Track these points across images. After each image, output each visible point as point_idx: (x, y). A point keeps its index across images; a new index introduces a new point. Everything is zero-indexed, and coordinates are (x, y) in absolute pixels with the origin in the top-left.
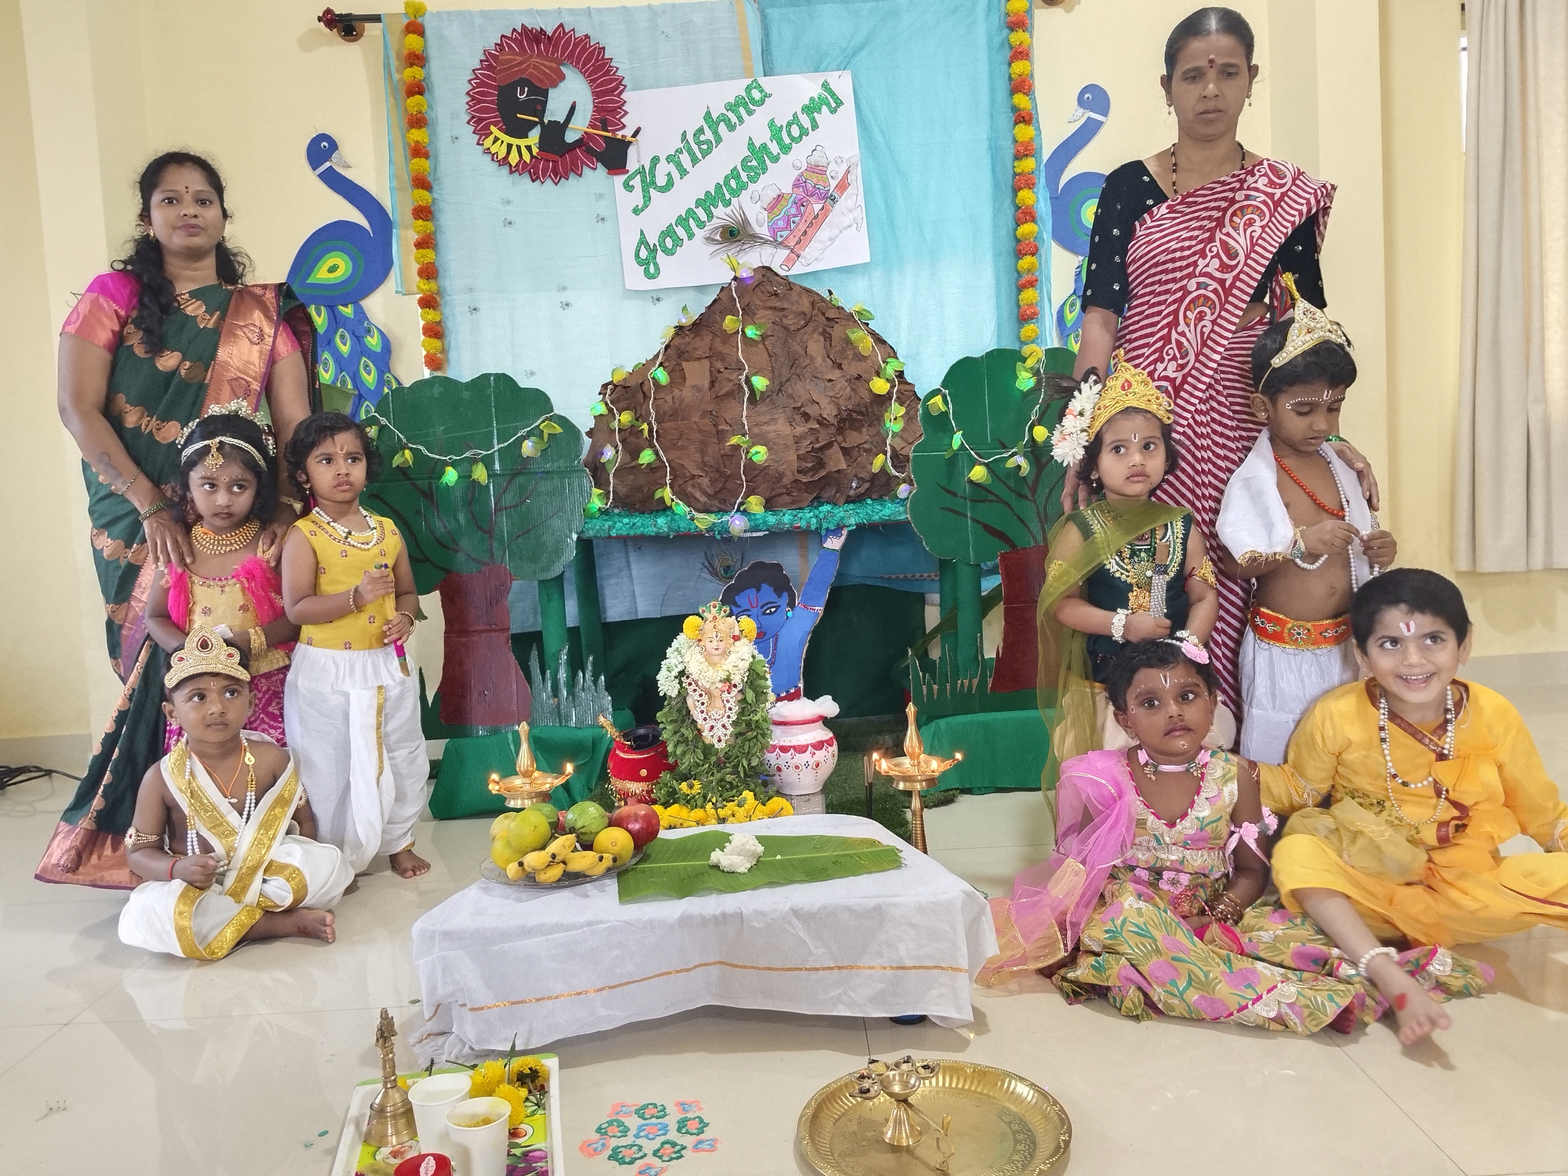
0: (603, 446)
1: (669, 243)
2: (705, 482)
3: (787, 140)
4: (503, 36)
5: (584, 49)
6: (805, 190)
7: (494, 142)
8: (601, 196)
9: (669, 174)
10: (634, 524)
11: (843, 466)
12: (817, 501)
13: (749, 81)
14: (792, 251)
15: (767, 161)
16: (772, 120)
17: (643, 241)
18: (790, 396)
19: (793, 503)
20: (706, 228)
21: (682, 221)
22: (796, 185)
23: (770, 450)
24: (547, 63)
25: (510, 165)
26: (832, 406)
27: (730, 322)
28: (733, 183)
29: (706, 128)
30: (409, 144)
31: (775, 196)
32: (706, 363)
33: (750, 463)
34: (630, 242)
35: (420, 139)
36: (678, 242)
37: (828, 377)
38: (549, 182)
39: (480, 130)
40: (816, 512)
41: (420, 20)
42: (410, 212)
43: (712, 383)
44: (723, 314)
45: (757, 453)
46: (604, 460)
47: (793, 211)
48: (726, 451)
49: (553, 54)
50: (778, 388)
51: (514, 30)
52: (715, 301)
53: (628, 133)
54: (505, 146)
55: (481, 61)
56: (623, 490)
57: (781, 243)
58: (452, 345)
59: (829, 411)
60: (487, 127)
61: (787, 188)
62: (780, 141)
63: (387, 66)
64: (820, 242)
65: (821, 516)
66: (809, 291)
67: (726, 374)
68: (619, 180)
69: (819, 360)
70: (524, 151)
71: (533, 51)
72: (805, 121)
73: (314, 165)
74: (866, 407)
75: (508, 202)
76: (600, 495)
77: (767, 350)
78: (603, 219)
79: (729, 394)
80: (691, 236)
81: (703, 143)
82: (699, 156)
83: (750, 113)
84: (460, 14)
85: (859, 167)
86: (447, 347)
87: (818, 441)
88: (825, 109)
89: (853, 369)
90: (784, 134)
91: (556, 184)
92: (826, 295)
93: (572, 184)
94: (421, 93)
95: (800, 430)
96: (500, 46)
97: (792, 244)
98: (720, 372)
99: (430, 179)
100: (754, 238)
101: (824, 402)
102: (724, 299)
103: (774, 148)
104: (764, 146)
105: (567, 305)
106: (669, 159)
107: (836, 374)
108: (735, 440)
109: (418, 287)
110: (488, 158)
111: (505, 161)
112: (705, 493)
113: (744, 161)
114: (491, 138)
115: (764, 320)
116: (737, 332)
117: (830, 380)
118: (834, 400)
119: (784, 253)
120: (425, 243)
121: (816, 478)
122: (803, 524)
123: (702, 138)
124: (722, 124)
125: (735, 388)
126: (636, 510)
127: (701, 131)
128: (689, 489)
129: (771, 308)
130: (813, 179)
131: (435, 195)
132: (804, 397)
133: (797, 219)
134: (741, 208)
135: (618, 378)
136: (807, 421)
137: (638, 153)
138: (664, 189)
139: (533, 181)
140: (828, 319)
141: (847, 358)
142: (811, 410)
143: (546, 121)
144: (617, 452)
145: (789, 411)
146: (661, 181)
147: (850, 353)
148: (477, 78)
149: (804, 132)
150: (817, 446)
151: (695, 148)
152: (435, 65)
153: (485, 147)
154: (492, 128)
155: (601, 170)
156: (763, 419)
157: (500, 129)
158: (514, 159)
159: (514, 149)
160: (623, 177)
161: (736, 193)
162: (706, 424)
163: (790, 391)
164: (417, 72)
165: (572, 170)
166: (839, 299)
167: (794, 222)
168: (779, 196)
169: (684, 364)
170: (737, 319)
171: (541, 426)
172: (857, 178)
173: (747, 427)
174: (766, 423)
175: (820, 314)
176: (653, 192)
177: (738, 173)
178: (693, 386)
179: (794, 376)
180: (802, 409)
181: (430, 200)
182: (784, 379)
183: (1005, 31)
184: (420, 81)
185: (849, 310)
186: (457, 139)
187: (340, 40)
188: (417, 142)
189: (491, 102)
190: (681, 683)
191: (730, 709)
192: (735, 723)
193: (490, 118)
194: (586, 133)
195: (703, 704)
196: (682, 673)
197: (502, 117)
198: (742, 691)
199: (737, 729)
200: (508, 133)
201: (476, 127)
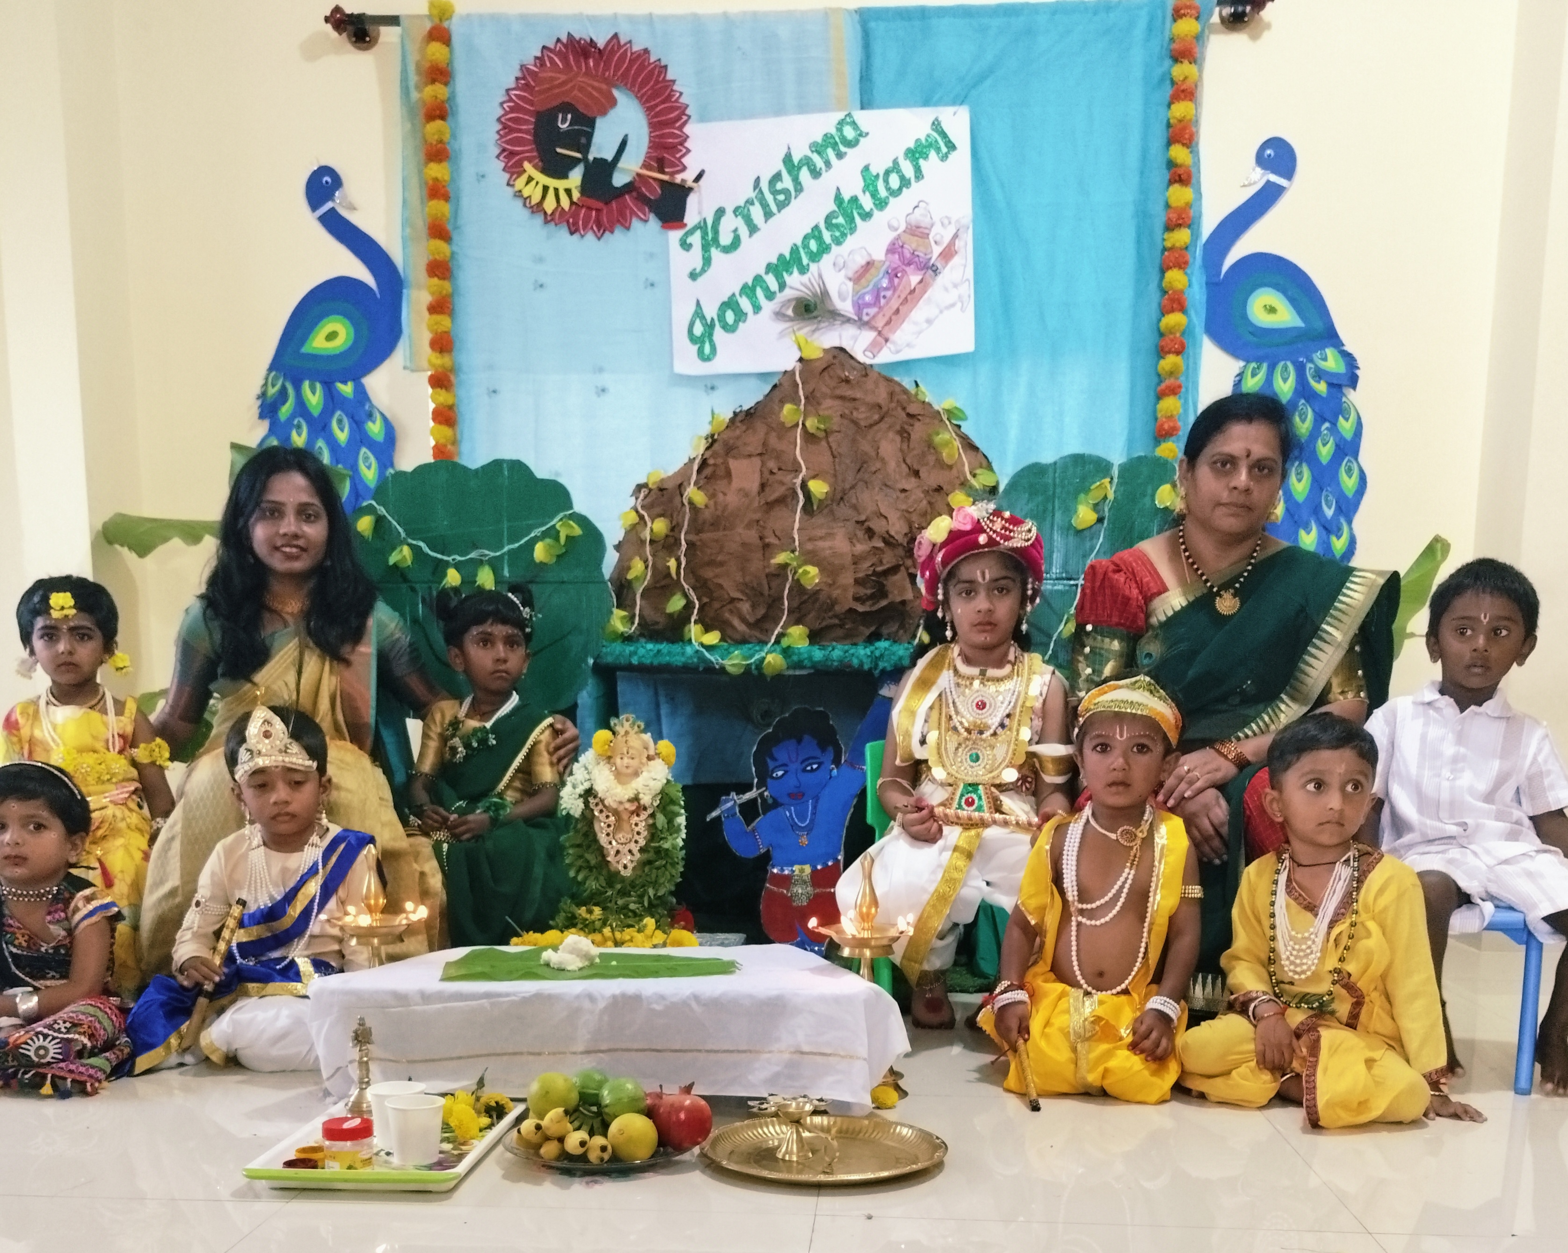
0: (631, 559)
1: (730, 317)
2: (746, 607)
3: (883, 193)
4: (544, 47)
5: (642, 67)
6: (902, 256)
7: (528, 183)
8: (652, 255)
9: (735, 230)
10: (659, 651)
11: (909, 595)
12: (875, 636)
13: (841, 116)
14: (880, 334)
15: (857, 219)
16: (867, 168)
17: (699, 313)
18: (855, 507)
19: (846, 637)
20: (775, 301)
21: (748, 290)
22: (892, 249)
23: (822, 571)
25: (545, 213)
26: (902, 522)
27: (789, 413)
29: (785, 173)
30: (426, 182)
31: (863, 262)
32: (757, 461)
33: (798, 586)
34: (682, 314)
35: (439, 176)
36: (741, 316)
37: (900, 486)
38: (590, 237)
39: (512, 166)
40: (872, 648)
41: (446, 24)
42: (424, 266)
43: (763, 486)
44: (783, 403)
45: (806, 573)
46: (630, 576)
47: (885, 283)
48: (772, 570)
50: (838, 497)
51: (558, 40)
52: (774, 387)
53: (688, 176)
55: (517, 79)
56: (651, 613)
57: (867, 324)
58: (466, 435)
59: (897, 527)
60: (519, 164)
61: (879, 254)
62: (874, 195)
63: (404, 82)
64: (916, 323)
65: (878, 653)
66: (890, 381)
67: (780, 476)
68: (675, 236)
69: (892, 465)
72: (908, 169)
73: (314, 205)
75: (541, 260)
76: (623, 617)
77: (831, 447)
78: (652, 285)
79: (781, 501)
80: (757, 308)
81: (780, 192)
82: (774, 208)
83: (840, 155)
84: (495, 18)
85: (970, 231)
86: (459, 437)
87: (881, 562)
88: (933, 154)
89: (931, 478)
90: (881, 185)
91: (599, 239)
92: (911, 388)
93: (618, 239)
94: (443, 117)
95: (861, 548)
97: (880, 323)
98: (772, 473)
99: (449, 227)
100: (834, 315)
101: (893, 516)
102: (786, 386)
103: (867, 202)
104: (854, 200)
105: (603, 390)
106: (736, 211)
107: (910, 484)
108: (781, 558)
109: (430, 362)
110: (519, 203)
111: (538, 208)
112: (744, 621)
113: (828, 219)
115: (830, 412)
116: (797, 424)
117: (904, 491)
118: (906, 514)
119: (869, 336)
120: (441, 307)
121: (876, 608)
122: (855, 662)
123: (779, 186)
124: (805, 169)
125: (789, 493)
126: (665, 638)
127: (778, 177)
128: (726, 614)
129: (840, 398)
130: (911, 244)
131: (455, 247)
132: (871, 508)
133: (889, 294)
134: (820, 276)
135: (653, 480)
136: (871, 538)
137: (700, 203)
138: (727, 250)
139: (572, 233)
140: (908, 415)
141: (927, 464)
142: (878, 525)
144: (647, 567)
145: (851, 525)
146: (725, 239)
147: (931, 459)
149: (905, 183)
150: (880, 569)
151: (769, 198)
152: (462, 83)
154: (527, 165)
155: (654, 223)
156: (818, 533)
157: (535, 167)
161: (815, 257)
162: (752, 536)
163: (854, 501)
164: (439, 90)
165: (618, 221)
166: (927, 393)
167: (884, 297)
168: (868, 263)
169: (733, 464)
170: (798, 410)
171: (558, 526)
172: (966, 245)
173: (797, 543)
174: (821, 538)
175: (899, 409)
176: (714, 252)
177: (820, 232)
178: (740, 490)
179: (861, 483)
180: (866, 524)
181: (448, 254)
182: (847, 486)
183: (1168, 62)
184: (443, 102)
185: (936, 407)
186: (483, 176)
187: (349, 47)
188: (436, 180)
189: (526, 132)
190: (586, 803)
191: (638, 833)
192: (642, 850)
193: (523, 152)
194: (638, 175)
195: (609, 826)
196: (589, 793)
197: (538, 150)
198: (652, 815)
199: (646, 856)
200: (546, 171)
201: (507, 164)
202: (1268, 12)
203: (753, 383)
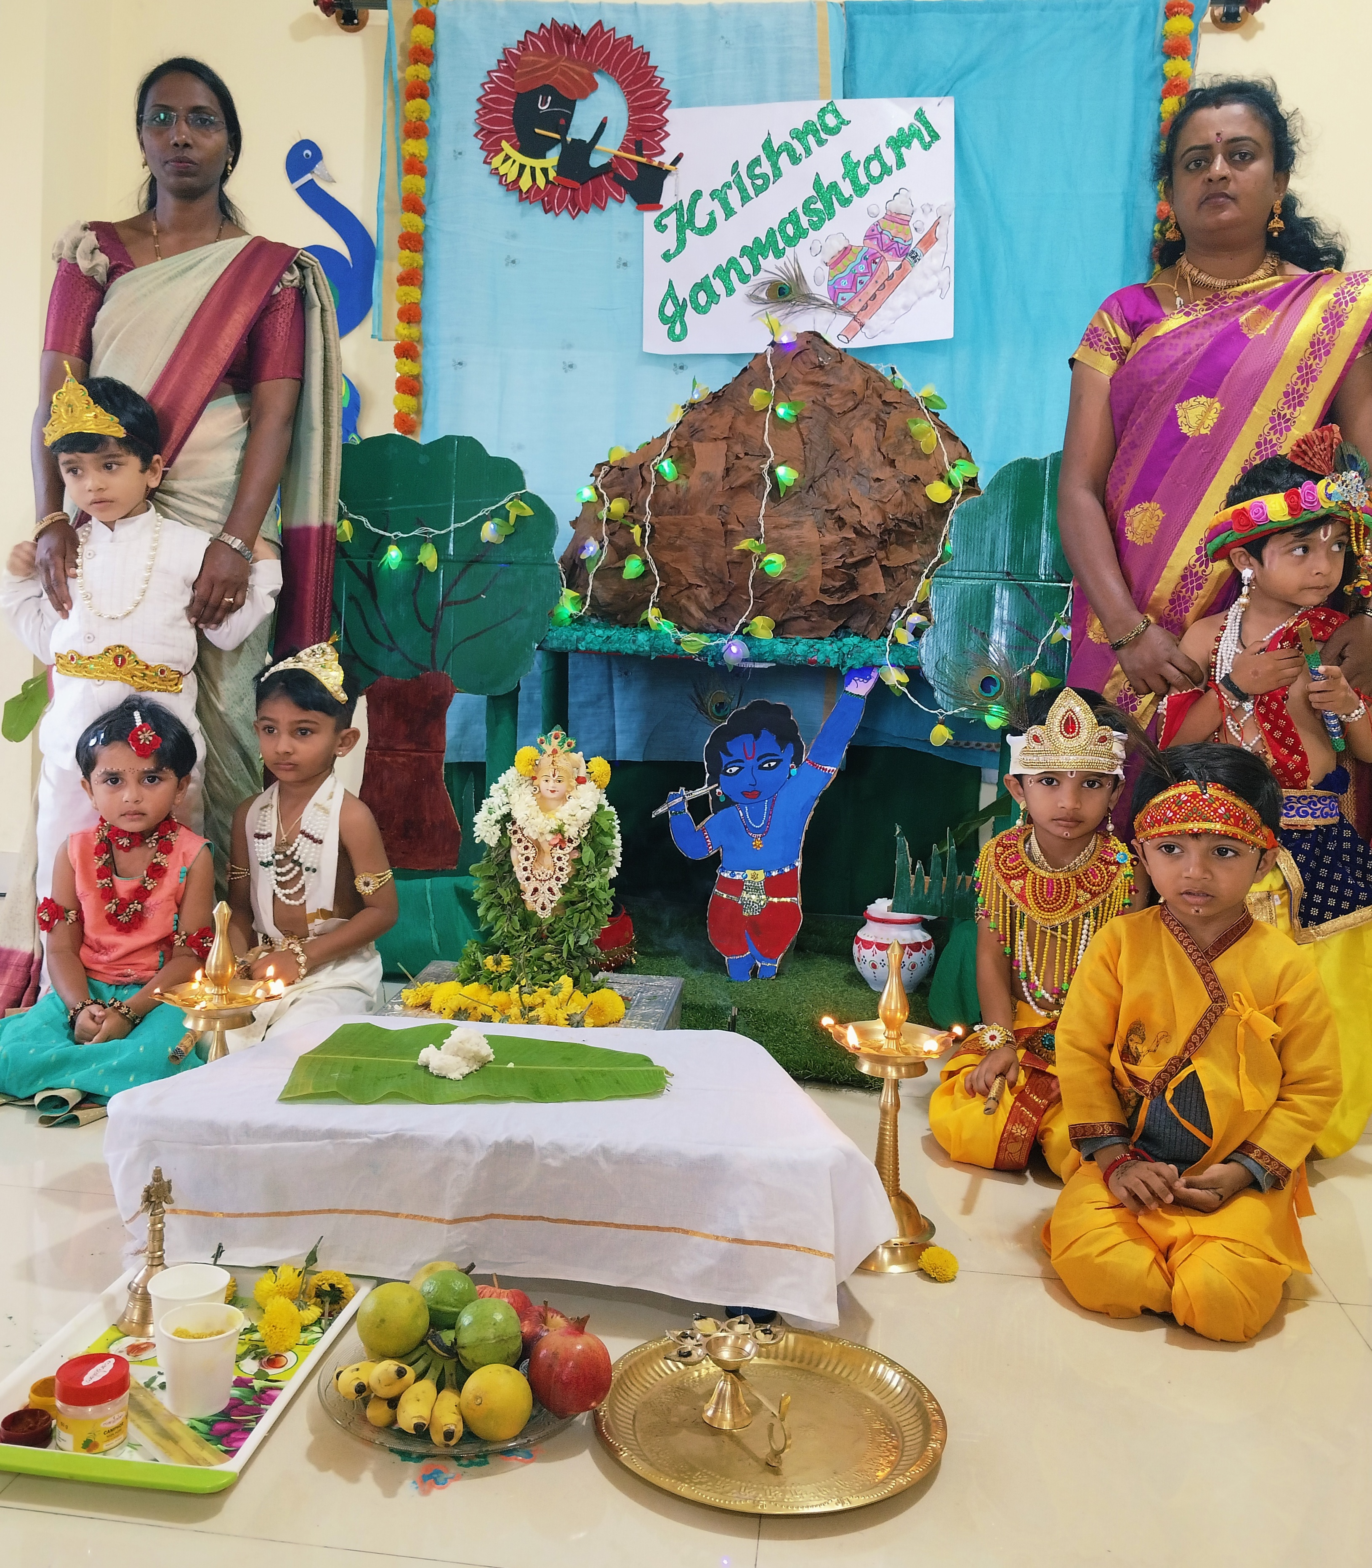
0: (586, 539)
1: (702, 298)
2: (704, 594)
3: (863, 180)
4: (527, 32)
5: (624, 53)
6: (880, 243)
7: (504, 161)
8: (626, 235)
9: (711, 214)
10: (608, 637)
11: (881, 589)
12: (842, 631)
13: (823, 103)
14: (855, 318)
15: (836, 204)
16: (847, 155)
17: (671, 293)
18: (824, 496)
19: (811, 630)
20: (750, 283)
21: (722, 273)
22: (869, 237)
23: (789, 560)
24: (578, 68)
25: (521, 191)
26: (875, 512)
27: (758, 397)
28: (790, 230)
29: (764, 158)
30: (404, 158)
31: (841, 248)
32: (723, 445)
33: (762, 577)
34: (654, 294)
35: (417, 152)
36: (713, 298)
37: (875, 476)
38: (565, 215)
39: (489, 145)
40: (840, 644)
41: (432, 9)
42: (396, 239)
43: (727, 470)
44: (752, 386)
45: (771, 562)
46: (584, 556)
47: (862, 268)
48: (734, 557)
49: (586, 57)
50: (808, 484)
51: (542, 26)
52: (745, 369)
53: (666, 159)
54: (517, 165)
55: (499, 61)
56: (605, 596)
57: (842, 308)
58: (429, 405)
59: (870, 519)
60: (498, 142)
61: (857, 239)
62: (855, 182)
63: (388, 61)
64: (892, 309)
65: (845, 650)
66: (865, 367)
67: (746, 461)
68: (650, 217)
69: (866, 453)
70: (539, 175)
71: (562, 52)
72: (889, 157)
73: (293, 178)
74: (921, 518)
75: (514, 236)
76: (573, 598)
77: (801, 434)
78: (625, 264)
79: (746, 487)
80: (730, 291)
81: (758, 177)
82: (751, 192)
83: (821, 143)
84: (481, 4)
85: (951, 219)
86: (423, 406)
87: (851, 554)
88: (915, 143)
89: (908, 468)
90: (861, 171)
91: (574, 218)
92: (888, 375)
93: (592, 219)
94: (424, 96)
95: (831, 538)
96: (523, 45)
97: (855, 308)
98: (738, 458)
99: (424, 202)
100: (809, 299)
101: (866, 506)
102: (756, 368)
103: (846, 189)
104: (834, 186)
105: (571, 366)
106: (713, 195)
107: (885, 473)
108: (746, 544)
109: (397, 331)
110: (495, 180)
111: (513, 186)
112: (702, 608)
113: (807, 202)
114: (501, 156)
115: (802, 398)
116: (766, 410)
117: (877, 480)
118: (881, 505)
119: (844, 320)
120: (411, 278)
121: (844, 601)
122: (820, 658)
123: (758, 171)
124: (784, 155)
125: (755, 478)
126: (618, 622)
127: (756, 162)
128: (683, 601)
129: (813, 383)
130: (892, 229)
131: (429, 222)
132: (842, 497)
133: (865, 279)
134: (796, 260)
135: (614, 458)
136: (840, 528)
137: (676, 185)
138: (702, 232)
139: (546, 212)
140: (884, 402)
141: (903, 453)
142: (849, 515)
143: (569, 139)
144: (601, 548)
145: (820, 514)
146: (701, 221)
147: (908, 448)
148: (492, 81)
149: (886, 171)
150: (850, 560)
151: (747, 182)
152: (444, 63)
153: (493, 166)
154: (504, 144)
155: (629, 204)
156: (785, 521)
157: (513, 146)
158: (525, 183)
159: (527, 171)
160: (655, 215)
161: (791, 242)
162: (713, 521)
163: (825, 489)
164: (421, 71)
165: (594, 201)
166: (904, 380)
167: (862, 283)
168: (846, 248)
169: (696, 445)
170: (768, 394)
171: (507, 506)
172: (947, 233)
173: (762, 529)
174: (788, 526)
175: (875, 395)
176: (688, 232)
177: (798, 217)
178: (704, 473)
179: (832, 471)
180: (837, 513)
181: (421, 227)
182: (818, 474)
183: (1159, 58)
184: (424, 81)
185: (915, 394)
186: (460, 153)
187: (338, 28)
188: (413, 155)
189: (505, 112)
190: (503, 830)
191: (561, 869)
192: (565, 888)
193: (502, 131)
194: (615, 156)
195: (527, 859)
196: (508, 818)
197: (516, 131)
198: (579, 848)
199: (568, 896)
200: (522, 151)
201: (484, 142)
202: (1263, 14)
203: (724, 364)
